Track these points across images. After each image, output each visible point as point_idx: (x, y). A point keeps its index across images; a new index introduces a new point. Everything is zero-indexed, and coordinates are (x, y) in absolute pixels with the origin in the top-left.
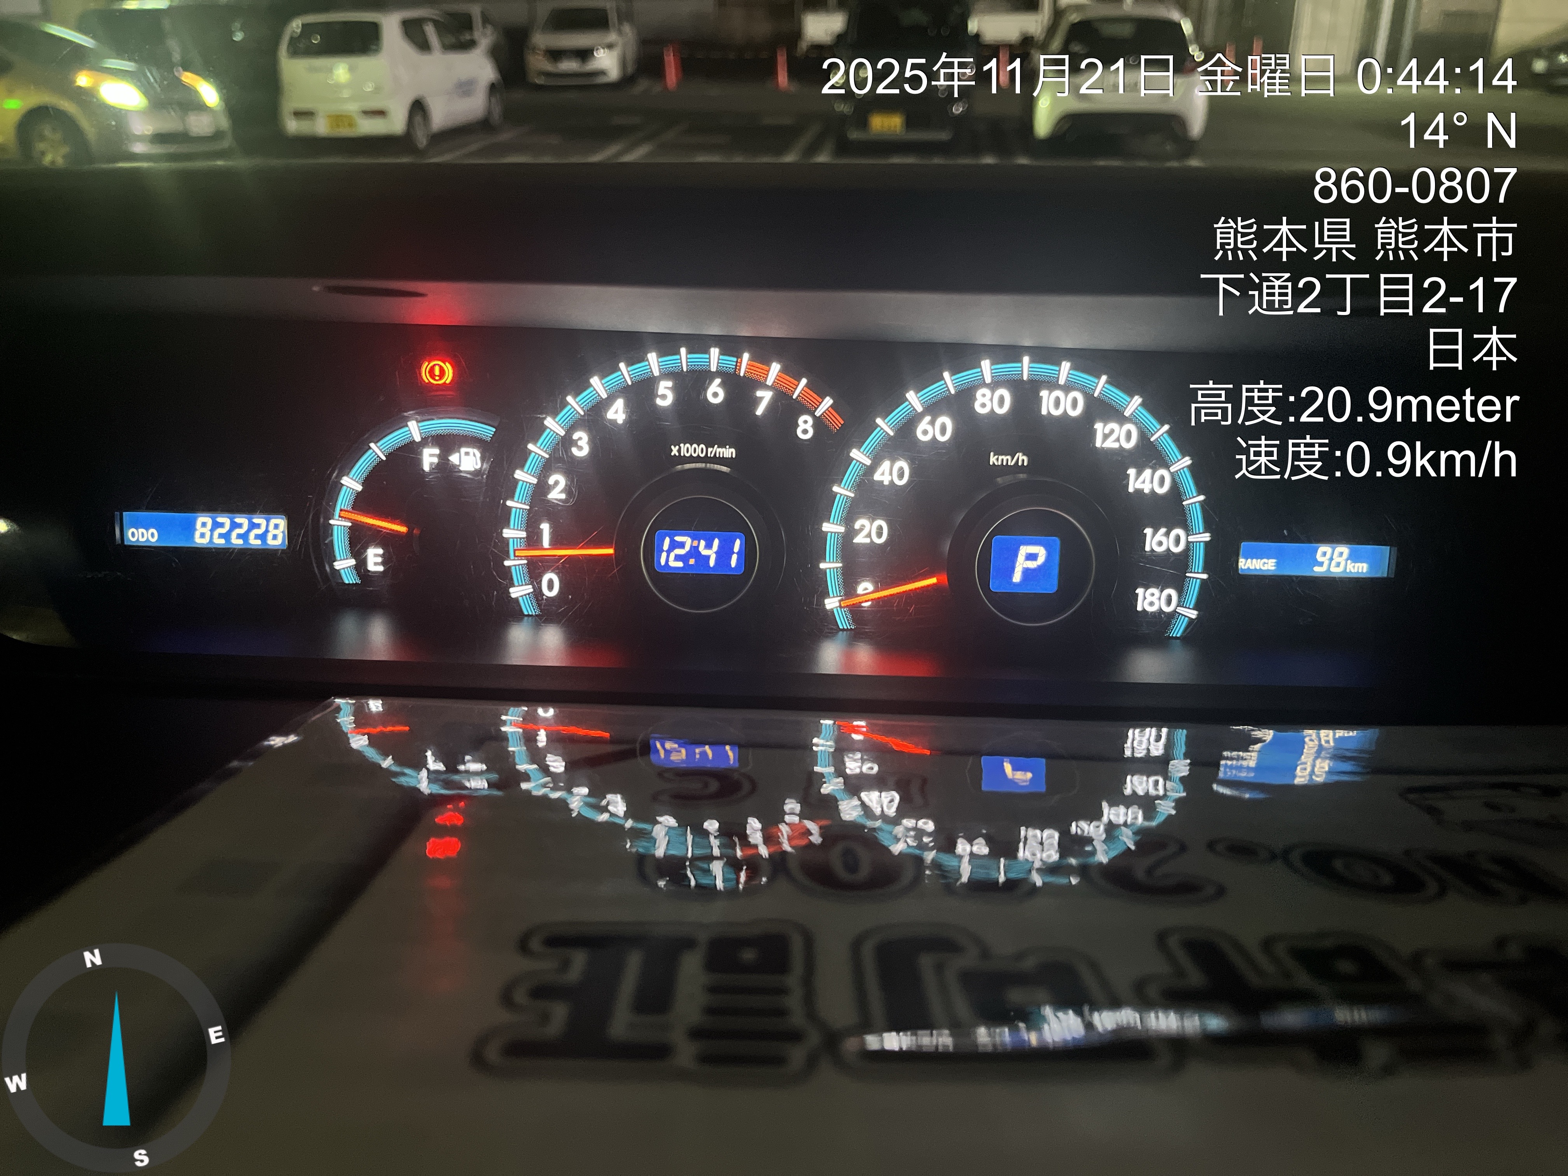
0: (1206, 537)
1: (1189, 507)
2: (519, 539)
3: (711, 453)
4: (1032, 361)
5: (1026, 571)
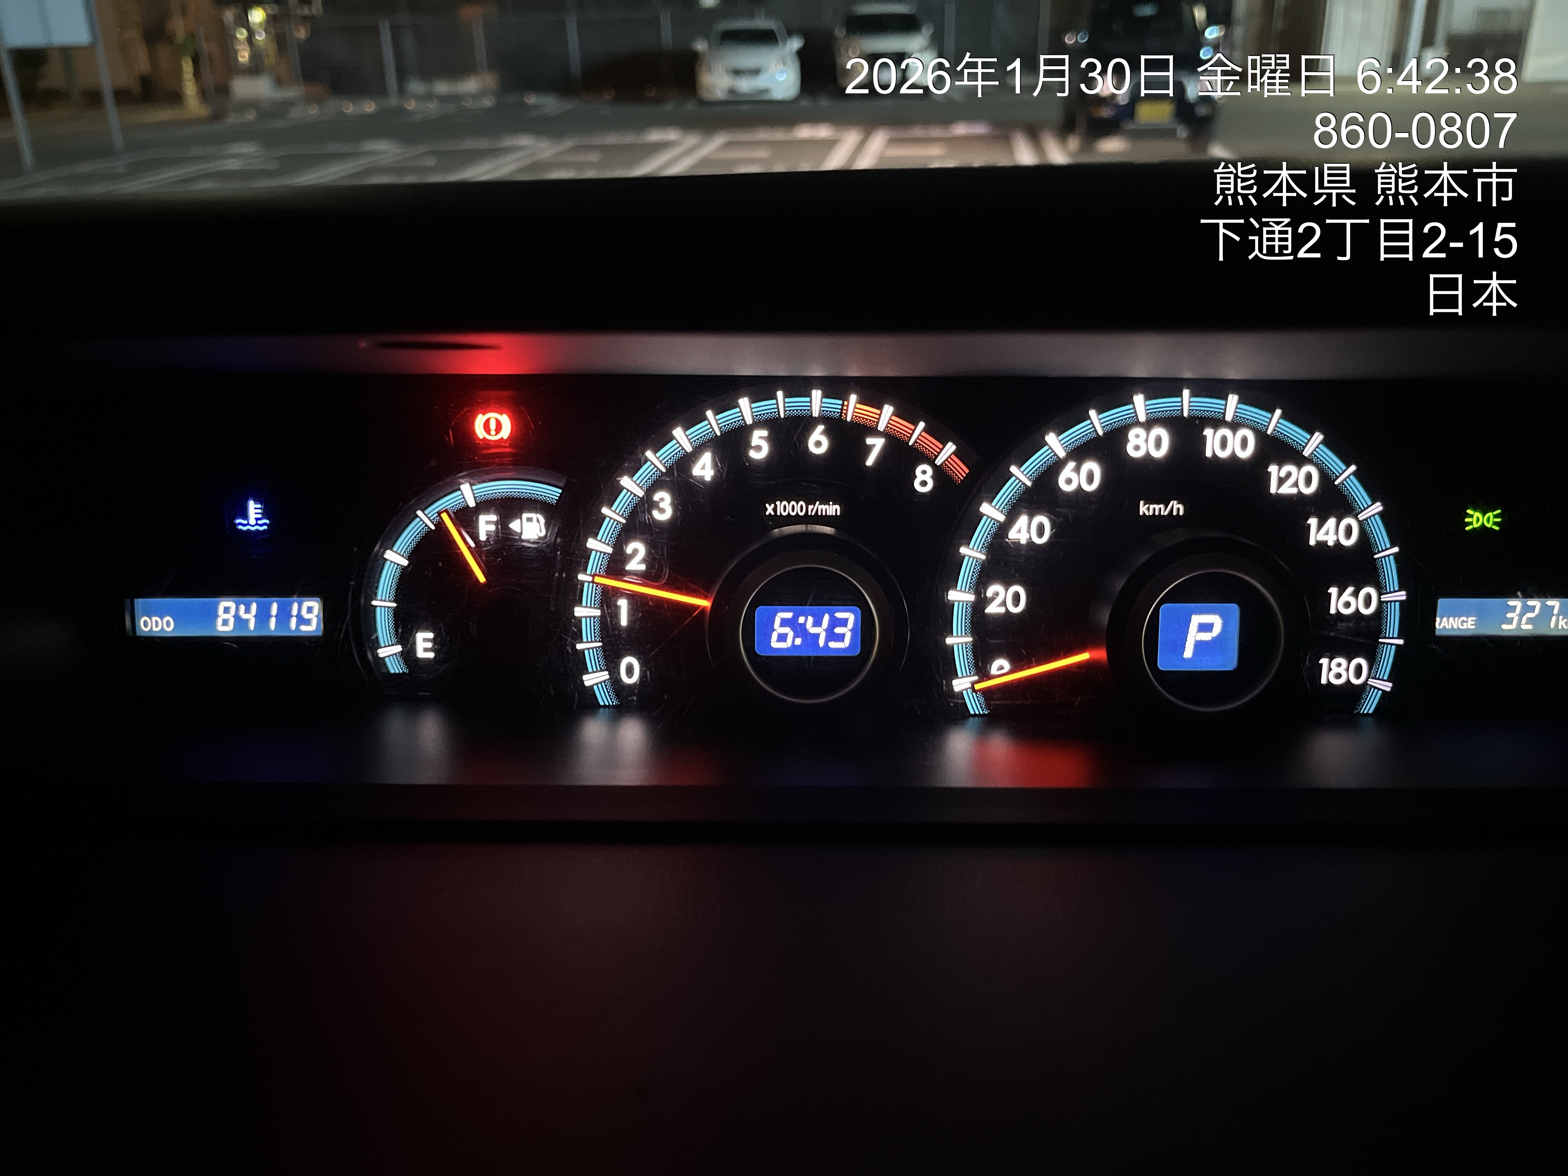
0: (1402, 596)
1: (1381, 561)
2: (592, 619)
3: (812, 511)
4: (1193, 394)
5: (1199, 645)
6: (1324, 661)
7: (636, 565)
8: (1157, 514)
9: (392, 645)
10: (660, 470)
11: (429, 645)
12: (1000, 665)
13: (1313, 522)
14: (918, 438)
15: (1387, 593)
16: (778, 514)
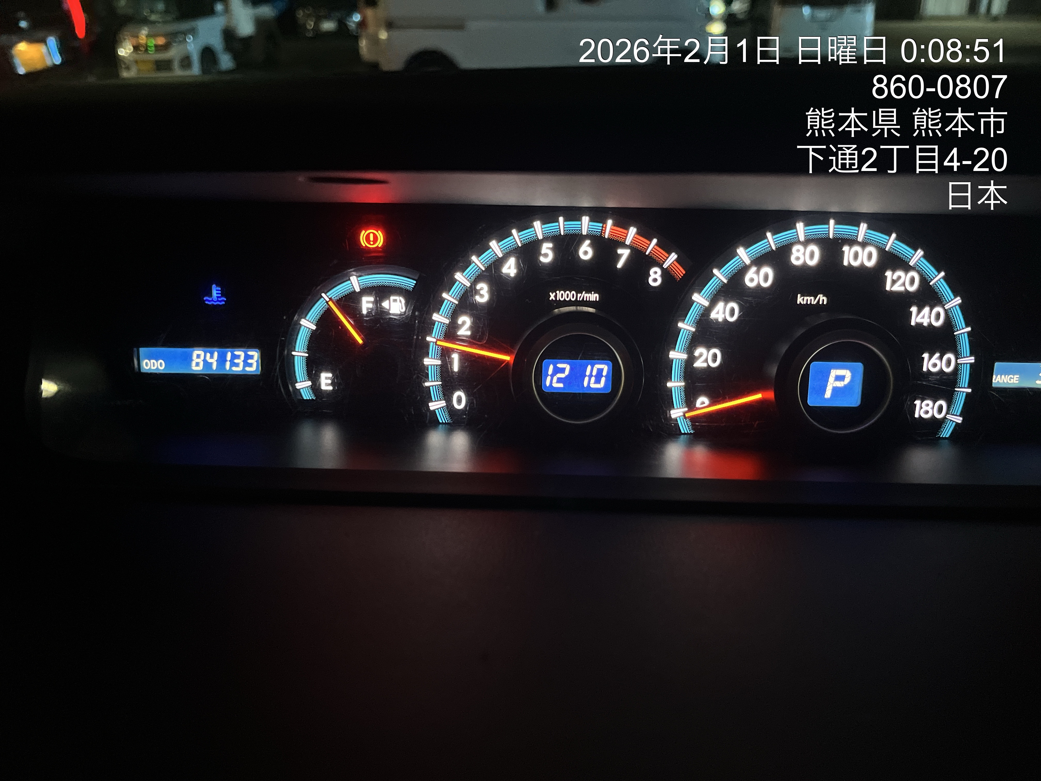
0: (972, 360)
1: (959, 337)
2: (435, 366)
3: (580, 297)
4: (837, 223)
5: (835, 389)
6: (917, 402)
7: (464, 332)
8: (809, 303)
9: (305, 381)
10: (481, 269)
11: (329, 381)
12: (702, 402)
13: (914, 309)
14: (652, 250)
15: (962, 358)
16: (558, 299)
